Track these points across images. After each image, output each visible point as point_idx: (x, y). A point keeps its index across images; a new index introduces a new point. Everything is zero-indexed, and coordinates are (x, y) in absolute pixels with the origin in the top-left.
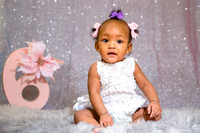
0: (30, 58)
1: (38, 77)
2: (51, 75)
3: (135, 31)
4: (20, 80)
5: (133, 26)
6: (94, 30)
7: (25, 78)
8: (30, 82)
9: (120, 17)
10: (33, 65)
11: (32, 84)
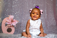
0: (9, 20)
1: (12, 25)
2: (15, 25)
3: (42, 12)
4: (6, 26)
5: (41, 11)
6: (30, 11)
7: (8, 26)
8: (9, 27)
9: (38, 8)
10: (10, 22)
11: (10, 27)
